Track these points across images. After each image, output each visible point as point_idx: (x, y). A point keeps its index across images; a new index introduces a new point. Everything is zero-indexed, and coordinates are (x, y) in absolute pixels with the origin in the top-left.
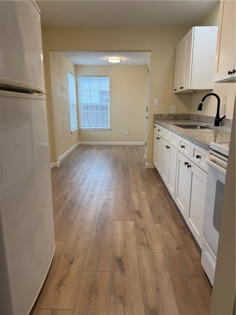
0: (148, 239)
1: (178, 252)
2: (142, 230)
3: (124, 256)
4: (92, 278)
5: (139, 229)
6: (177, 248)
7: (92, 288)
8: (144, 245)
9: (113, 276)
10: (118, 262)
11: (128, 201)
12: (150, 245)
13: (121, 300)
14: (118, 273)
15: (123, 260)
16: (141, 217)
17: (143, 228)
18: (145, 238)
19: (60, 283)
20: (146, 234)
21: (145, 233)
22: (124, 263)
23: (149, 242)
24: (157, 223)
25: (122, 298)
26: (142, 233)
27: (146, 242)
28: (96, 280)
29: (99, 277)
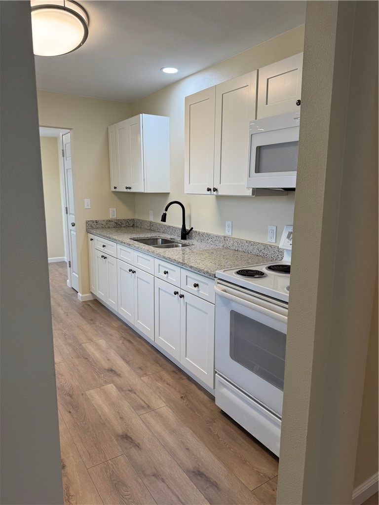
0: (143, 399)
1: (185, 401)
2: (129, 390)
3: (128, 430)
4: (107, 472)
5: (125, 391)
6: (182, 397)
7: (115, 482)
8: (143, 407)
9: (129, 457)
10: (126, 440)
11: (87, 359)
12: (150, 406)
13: (157, 477)
14: (134, 451)
15: (129, 434)
16: (119, 375)
17: (129, 388)
18: (139, 399)
19: (67, 496)
20: (138, 394)
21: (135, 393)
22: (133, 438)
23: (147, 403)
24: (143, 376)
25: (156, 475)
26: (133, 395)
27: (143, 404)
28: (112, 471)
29: (114, 466)
